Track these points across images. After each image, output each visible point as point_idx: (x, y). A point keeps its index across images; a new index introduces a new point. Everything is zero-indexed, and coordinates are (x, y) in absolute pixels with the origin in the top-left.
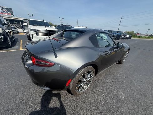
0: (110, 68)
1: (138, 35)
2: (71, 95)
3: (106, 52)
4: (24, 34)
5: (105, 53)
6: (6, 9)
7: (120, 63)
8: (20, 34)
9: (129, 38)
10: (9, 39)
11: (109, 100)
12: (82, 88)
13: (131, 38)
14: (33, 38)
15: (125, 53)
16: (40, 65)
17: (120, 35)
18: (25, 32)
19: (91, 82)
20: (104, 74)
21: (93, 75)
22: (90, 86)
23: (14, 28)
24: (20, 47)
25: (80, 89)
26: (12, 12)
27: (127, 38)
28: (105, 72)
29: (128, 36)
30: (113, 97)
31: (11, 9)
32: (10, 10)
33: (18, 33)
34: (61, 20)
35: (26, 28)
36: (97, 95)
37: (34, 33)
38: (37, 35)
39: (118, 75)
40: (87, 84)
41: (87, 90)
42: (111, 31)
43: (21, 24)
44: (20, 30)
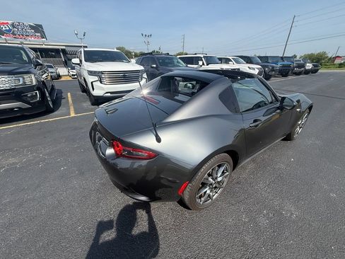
0: (265, 151)
1: (337, 61)
2: (184, 209)
3: (255, 121)
4: (71, 79)
5: (254, 124)
6: (31, 26)
7: (288, 138)
8: (63, 79)
9: (314, 71)
10: (47, 95)
11: (263, 221)
12: (206, 196)
13: (319, 71)
14: (93, 89)
15: (300, 116)
16: (130, 157)
17: (289, 66)
18: (73, 75)
19: (225, 184)
20: (251, 166)
21: (229, 170)
22: (223, 191)
23: (51, 67)
24: (69, 109)
25: (203, 199)
26: (43, 32)
27: (307, 72)
28: (253, 161)
29: (309, 66)
30: (271, 215)
31: (41, 26)
32: (38, 29)
33: (59, 76)
34: (146, 39)
35: (77, 67)
36: (238, 210)
37: (96, 78)
38: (101, 82)
39: (283, 166)
40: (216, 187)
41: (217, 199)
42: (267, 58)
43: (62, 56)
44: (63, 71)
